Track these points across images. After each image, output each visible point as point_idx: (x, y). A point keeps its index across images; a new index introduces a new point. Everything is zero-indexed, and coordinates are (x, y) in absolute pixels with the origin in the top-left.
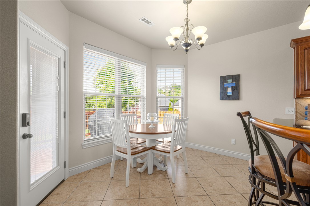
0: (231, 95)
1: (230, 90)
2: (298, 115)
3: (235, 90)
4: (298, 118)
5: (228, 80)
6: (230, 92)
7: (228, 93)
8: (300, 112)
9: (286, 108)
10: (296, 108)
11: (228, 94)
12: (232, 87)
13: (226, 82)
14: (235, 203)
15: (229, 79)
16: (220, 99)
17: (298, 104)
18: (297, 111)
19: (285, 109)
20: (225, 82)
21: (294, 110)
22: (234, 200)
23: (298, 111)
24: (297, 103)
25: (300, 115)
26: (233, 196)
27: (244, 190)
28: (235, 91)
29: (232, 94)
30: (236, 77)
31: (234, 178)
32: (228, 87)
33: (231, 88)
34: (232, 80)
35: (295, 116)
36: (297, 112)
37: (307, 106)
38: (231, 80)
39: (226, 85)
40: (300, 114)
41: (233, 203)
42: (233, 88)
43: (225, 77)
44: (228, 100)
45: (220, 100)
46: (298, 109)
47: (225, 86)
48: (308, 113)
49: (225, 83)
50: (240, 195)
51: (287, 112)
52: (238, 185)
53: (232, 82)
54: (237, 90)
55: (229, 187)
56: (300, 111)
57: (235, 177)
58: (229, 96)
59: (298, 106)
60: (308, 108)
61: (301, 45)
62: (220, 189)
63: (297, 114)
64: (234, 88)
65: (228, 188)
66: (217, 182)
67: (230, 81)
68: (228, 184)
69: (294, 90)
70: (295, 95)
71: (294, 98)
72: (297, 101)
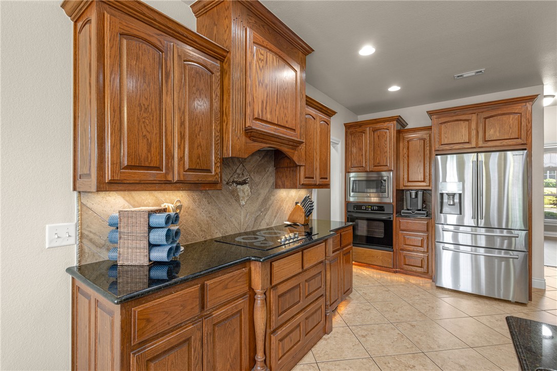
2: (87, 245)
4: (87, 256)
8: (91, 236)
9: (47, 226)
10: (81, 223)
17: (84, 208)
18: (84, 231)
19: (44, 229)
21: (73, 231)
23: (86, 233)
24: (82, 205)
35: (75, 249)
36: (82, 236)
37: (117, 214)
40: (91, 240)
46: (84, 226)
48: (120, 238)
51: (51, 242)
56: (91, 232)
59: (85, 216)
60: (120, 221)
61: (112, 14)
63: (85, 241)
69: (79, 163)
70: (79, 181)
71: (75, 189)
72: (84, 201)
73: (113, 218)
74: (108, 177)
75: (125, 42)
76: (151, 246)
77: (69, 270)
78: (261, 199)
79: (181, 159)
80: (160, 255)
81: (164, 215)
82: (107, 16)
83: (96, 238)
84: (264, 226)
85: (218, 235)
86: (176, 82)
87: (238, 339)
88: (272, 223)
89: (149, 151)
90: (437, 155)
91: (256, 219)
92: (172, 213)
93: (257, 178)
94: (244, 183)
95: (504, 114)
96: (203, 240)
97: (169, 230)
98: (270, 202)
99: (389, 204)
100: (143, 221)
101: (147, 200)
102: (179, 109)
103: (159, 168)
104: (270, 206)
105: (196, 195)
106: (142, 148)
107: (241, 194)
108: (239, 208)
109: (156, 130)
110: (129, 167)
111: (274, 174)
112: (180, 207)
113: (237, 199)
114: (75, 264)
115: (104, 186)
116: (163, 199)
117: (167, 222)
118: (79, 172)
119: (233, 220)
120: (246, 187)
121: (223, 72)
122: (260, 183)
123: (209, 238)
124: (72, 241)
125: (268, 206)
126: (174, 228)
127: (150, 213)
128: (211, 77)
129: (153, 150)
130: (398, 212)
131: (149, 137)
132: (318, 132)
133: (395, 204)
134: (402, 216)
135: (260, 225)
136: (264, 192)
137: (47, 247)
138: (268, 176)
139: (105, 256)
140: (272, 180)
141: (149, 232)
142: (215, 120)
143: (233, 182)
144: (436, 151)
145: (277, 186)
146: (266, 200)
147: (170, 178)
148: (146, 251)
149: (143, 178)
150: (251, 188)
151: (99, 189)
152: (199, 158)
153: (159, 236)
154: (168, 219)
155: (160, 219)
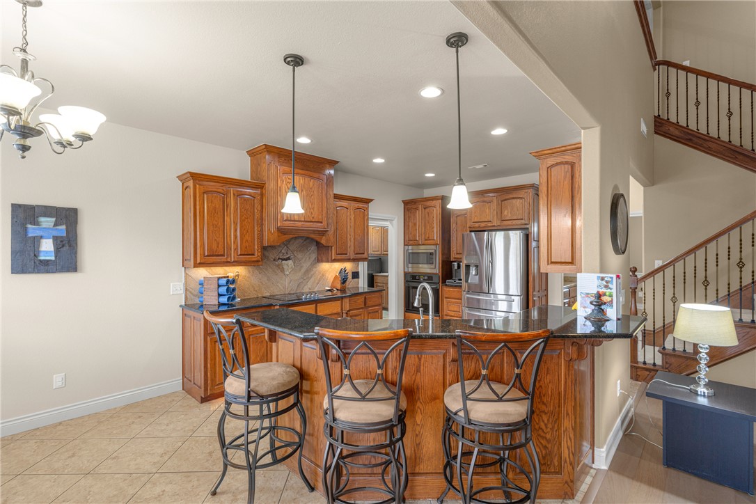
0: (53, 258)
1: (47, 246)
2: (189, 294)
3: (63, 246)
5: (42, 219)
6: (47, 252)
7: (42, 254)
9: (171, 284)
10: (186, 283)
11: (42, 258)
12: (55, 239)
13: (36, 223)
14: (164, 490)
15: (45, 216)
16: (12, 270)
17: (187, 276)
18: (187, 288)
20: (31, 223)
21: (182, 287)
22: (158, 490)
24: (186, 274)
25: (191, 296)
26: (148, 486)
27: (155, 463)
28: (64, 249)
29: (56, 257)
30: (68, 213)
31: (114, 458)
32: (41, 237)
33: (52, 240)
34: (56, 221)
35: (183, 296)
36: (186, 290)
37: (203, 279)
38: (54, 219)
39: (32, 231)
40: (191, 292)
41: (162, 495)
42: (59, 242)
43: (32, 208)
44: (43, 273)
45: (12, 273)
46: (188, 285)
47: (30, 235)
48: (205, 291)
49: (29, 226)
50: (157, 475)
51: (173, 291)
52: (137, 464)
53: (56, 224)
54: (70, 246)
55: (125, 480)
56: (190, 288)
57: (113, 456)
58: (46, 263)
59: (187, 280)
60: (204, 282)
61: (200, 185)
62: (114, 496)
63: (188, 292)
64: (62, 241)
65: (127, 482)
66: (90, 491)
67: (47, 222)
68: (117, 476)
69: (185, 254)
70: (185, 262)
71: (183, 266)
72: (187, 272)
73: (200, 281)
74: (198, 261)
75: (205, 196)
76: (220, 295)
77: (180, 306)
78: (303, 270)
79: (236, 249)
80: (224, 300)
81: (226, 279)
82: (197, 186)
83: (193, 291)
84: (306, 289)
85: (267, 294)
86: (232, 208)
87: (265, 347)
88: (314, 289)
89: (218, 247)
90: (471, 231)
91: (299, 285)
92: (230, 279)
93: (299, 255)
94: (288, 259)
95: (514, 198)
96: (256, 296)
97: (228, 288)
98: (312, 273)
99: (436, 274)
100: (216, 282)
101: (220, 271)
102: (234, 223)
103: (223, 255)
104: (312, 275)
105: (250, 268)
106: (215, 246)
107: (285, 267)
108: (284, 277)
109: (221, 236)
110: (208, 256)
111: (316, 251)
112: (238, 276)
113: (283, 270)
114: (183, 303)
115: (196, 265)
116: (229, 271)
117: (227, 283)
118: (185, 258)
119: (279, 285)
120: (290, 262)
121: (262, 195)
122: (302, 258)
123: (260, 296)
124: (182, 292)
125: (310, 276)
126: (232, 286)
127: (219, 279)
128: (254, 200)
129: (220, 246)
130: (444, 282)
131: (217, 240)
132: (352, 218)
133: (440, 274)
134: (446, 285)
135: (303, 289)
136: (306, 265)
137: (171, 293)
138: (310, 254)
139: (197, 301)
140: (314, 256)
141: (218, 288)
142: (257, 224)
143: (279, 259)
144: (470, 227)
145: (319, 260)
146: (308, 271)
147: (229, 260)
148: (217, 298)
149: (215, 260)
150: (294, 263)
151: (194, 267)
152: (246, 247)
153: (223, 290)
154: (228, 282)
155: (223, 282)
